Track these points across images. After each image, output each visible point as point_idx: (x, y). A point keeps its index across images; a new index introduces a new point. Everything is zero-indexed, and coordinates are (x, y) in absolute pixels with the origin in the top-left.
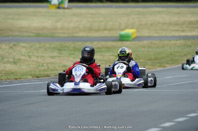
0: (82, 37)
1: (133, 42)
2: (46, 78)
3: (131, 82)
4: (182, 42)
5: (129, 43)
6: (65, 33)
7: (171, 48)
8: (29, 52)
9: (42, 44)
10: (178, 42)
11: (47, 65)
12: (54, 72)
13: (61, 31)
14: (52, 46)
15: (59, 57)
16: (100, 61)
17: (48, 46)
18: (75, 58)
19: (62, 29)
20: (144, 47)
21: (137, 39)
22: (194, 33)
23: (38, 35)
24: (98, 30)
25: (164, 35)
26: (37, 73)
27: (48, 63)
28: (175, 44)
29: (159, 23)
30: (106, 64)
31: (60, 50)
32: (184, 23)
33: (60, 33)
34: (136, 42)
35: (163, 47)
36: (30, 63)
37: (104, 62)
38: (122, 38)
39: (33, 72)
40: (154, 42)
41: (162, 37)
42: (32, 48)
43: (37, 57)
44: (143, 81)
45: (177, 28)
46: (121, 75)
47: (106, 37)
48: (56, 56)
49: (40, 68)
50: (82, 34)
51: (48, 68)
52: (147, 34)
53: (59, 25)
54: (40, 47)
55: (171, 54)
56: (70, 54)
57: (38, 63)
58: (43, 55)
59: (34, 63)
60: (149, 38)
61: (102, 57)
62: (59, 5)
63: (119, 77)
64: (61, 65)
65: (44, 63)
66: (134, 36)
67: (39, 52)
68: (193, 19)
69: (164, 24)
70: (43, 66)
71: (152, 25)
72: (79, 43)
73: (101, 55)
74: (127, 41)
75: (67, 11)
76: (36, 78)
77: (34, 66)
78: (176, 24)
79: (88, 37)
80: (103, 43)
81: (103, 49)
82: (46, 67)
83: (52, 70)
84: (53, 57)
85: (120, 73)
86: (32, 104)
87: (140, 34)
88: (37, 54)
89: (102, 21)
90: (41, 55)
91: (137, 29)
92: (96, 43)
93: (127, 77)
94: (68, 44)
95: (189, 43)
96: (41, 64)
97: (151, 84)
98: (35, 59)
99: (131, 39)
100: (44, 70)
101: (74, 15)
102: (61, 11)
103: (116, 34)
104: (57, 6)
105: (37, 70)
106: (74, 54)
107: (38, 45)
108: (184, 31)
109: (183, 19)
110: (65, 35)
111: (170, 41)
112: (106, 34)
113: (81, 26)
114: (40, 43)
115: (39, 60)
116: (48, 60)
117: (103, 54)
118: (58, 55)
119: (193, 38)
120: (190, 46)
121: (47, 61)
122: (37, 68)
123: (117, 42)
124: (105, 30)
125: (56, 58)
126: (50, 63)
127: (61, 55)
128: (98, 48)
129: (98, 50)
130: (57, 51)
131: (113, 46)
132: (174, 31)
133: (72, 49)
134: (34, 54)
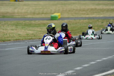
0: (30, 18)
1: (58, 21)
2: (8, 42)
3: (55, 50)
4: (87, 20)
5: (56, 21)
6: (19, 16)
7: (80, 24)
9: (6, 22)
10: (85, 21)
11: (9, 34)
12: (13, 38)
13: (17, 14)
14: (12, 23)
16: (40, 31)
17: (10, 23)
18: (25, 30)
21: (61, 19)
22: (94, 16)
23: (4, 17)
24: (39, 14)
25: (76, 16)
26: (3, 39)
27: (9, 33)
28: (83, 22)
29: (74, 10)
30: (43, 34)
31: (17, 25)
32: (88, 10)
33: (17, 16)
34: (60, 21)
35: (76, 24)
37: (42, 32)
38: (53, 19)
39: (1, 38)
40: (71, 20)
41: (76, 18)
43: (3, 29)
44: (64, 49)
45: (84, 12)
46: (48, 44)
47: (43, 18)
48: (14, 29)
49: (5, 36)
50: (29, 16)
51: (10, 36)
52: (67, 16)
53: (16, 11)
54: (5, 24)
55: (81, 28)
56: (23, 28)
57: (4, 33)
58: (7, 28)
59: (1, 33)
60: (68, 18)
61: (41, 29)
63: (47, 46)
64: (17, 34)
65: (7, 33)
66: (59, 17)
67: (5, 26)
68: (93, 7)
69: (77, 10)
70: (7, 35)
71: (69, 11)
72: (28, 21)
73: (41, 28)
75: (20, 3)
76: (2, 42)
77: (2, 35)
79: (33, 18)
81: (42, 25)
82: (9, 36)
83: (12, 37)
84: (12, 30)
85: (48, 43)
87: (63, 16)
88: (3, 28)
89: (41, 9)
90: (6, 28)
91: (61, 13)
92: (37, 21)
93: (53, 46)
94: (21, 22)
95: (91, 21)
96: (5, 34)
97: (71, 51)
98: (2, 31)
99: (58, 19)
100: (7, 37)
101: (25, 5)
102: (17, 3)
103: (49, 16)
105: (3, 37)
106: (25, 28)
107: (4, 23)
108: (88, 14)
109: (87, 7)
110: (19, 17)
111: (80, 20)
112: (43, 16)
113: (28, 12)
114: (5, 21)
115: (5, 31)
116: (10, 31)
117: (41, 27)
119: (93, 18)
122: (3, 36)
124: (43, 13)
125: (14, 30)
126: (11, 33)
127: (17, 28)
128: (39, 24)
129: (39, 25)
130: (14, 26)
131: (47, 23)
132: (83, 14)
133: (24, 25)
134: (2, 28)
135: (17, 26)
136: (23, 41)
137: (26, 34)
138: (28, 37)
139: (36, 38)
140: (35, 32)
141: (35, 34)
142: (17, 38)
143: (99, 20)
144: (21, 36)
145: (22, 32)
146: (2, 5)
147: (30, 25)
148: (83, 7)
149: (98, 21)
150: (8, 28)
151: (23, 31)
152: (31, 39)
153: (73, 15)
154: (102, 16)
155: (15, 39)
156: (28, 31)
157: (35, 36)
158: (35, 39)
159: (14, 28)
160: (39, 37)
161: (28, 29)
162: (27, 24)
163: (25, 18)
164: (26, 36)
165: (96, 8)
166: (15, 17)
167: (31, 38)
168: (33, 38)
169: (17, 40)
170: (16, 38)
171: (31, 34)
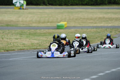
0: (34, 27)
1: (65, 30)
2: (12, 51)
4: (95, 30)
6: (24, 24)
7: (88, 34)
8: (2, 36)
9: (10, 31)
10: (92, 30)
12: (17, 48)
14: (16, 32)
15: (21, 39)
16: (45, 41)
17: (14, 32)
18: (30, 39)
19: (22, 22)
20: (72, 33)
21: (68, 28)
22: (102, 25)
23: (8, 25)
24: (44, 22)
25: (84, 25)
26: (7, 49)
27: (13, 43)
28: (90, 31)
29: (81, 18)
32: (96, 18)
33: (21, 24)
34: (67, 30)
36: (3, 42)
37: (47, 42)
38: (59, 27)
39: (4, 48)
40: (78, 30)
41: (82, 27)
42: (4, 33)
43: (7, 38)
45: (91, 21)
47: (49, 27)
49: (9, 45)
50: (34, 25)
51: (14, 45)
52: (73, 25)
53: (20, 19)
54: (9, 33)
56: (27, 37)
57: (8, 42)
58: (10, 37)
59: (5, 42)
60: (74, 27)
62: (20, 7)
64: (21, 44)
65: (11, 42)
66: (66, 26)
67: (8, 36)
68: (101, 16)
69: (84, 19)
70: (11, 44)
71: (76, 19)
72: (33, 30)
73: (46, 38)
74: (62, 29)
75: (25, 11)
76: (6, 52)
77: (6, 44)
78: (91, 19)
79: (38, 27)
80: (47, 30)
81: (47, 34)
82: (13, 45)
84: (17, 39)
86: (4, 67)
87: (69, 25)
88: (7, 37)
89: (46, 17)
91: (67, 22)
92: (43, 30)
94: (26, 31)
95: (99, 30)
96: (9, 43)
98: (6, 40)
99: (64, 28)
100: (12, 47)
101: (30, 13)
102: (22, 10)
103: (55, 25)
104: (19, 7)
105: (7, 47)
106: (30, 37)
107: (7, 31)
108: (96, 23)
109: (95, 16)
111: (87, 29)
112: (49, 25)
113: (33, 20)
114: (9, 30)
115: (9, 40)
117: (47, 37)
118: (20, 38)
119: (101, 27)
120: (100, 32)
121: (13, 41)
122: (7, 45)
123: (55, 30)
124: (48, 22)
126: (15, 42)
127: (22, 38)
128: (44, 33)
129: (44, 35)
130: (19, 35)
131: (53, 32)
132: (90, 23)
133: (28, 34)
134: (5, 37)
135: (21, 35)
136: (27, 50)
137: (31, 43)
138: (33, 46)
139: (42, 48)
140: (40, 41)
141: (40, 43)
142: (22, 47)
143: (108, 30)
144: (25, 45)
145: (27, 42)
146: (6, 13)
147: (35, 34)
148: (90, 16)
149: (106, 30)
150: (12, 37)
151: (28, 40)
152: (36, 49)
153: (80, 24)
154: (110, 25)
155: (20, 49)
156: (33, 41)
157: (40, 45)
158: (40, 49)
159: (18, 37)
160: (45, 47)
161: (33, 38)
162: (32, 33)
163: (30, 26)
164: (31, 45)
165: (104, 17)
166: (19, 25)
167: (36, 47)
168: (38, 48)
169: (22, 50)
170: (20, 47)
171: (36, 44)
